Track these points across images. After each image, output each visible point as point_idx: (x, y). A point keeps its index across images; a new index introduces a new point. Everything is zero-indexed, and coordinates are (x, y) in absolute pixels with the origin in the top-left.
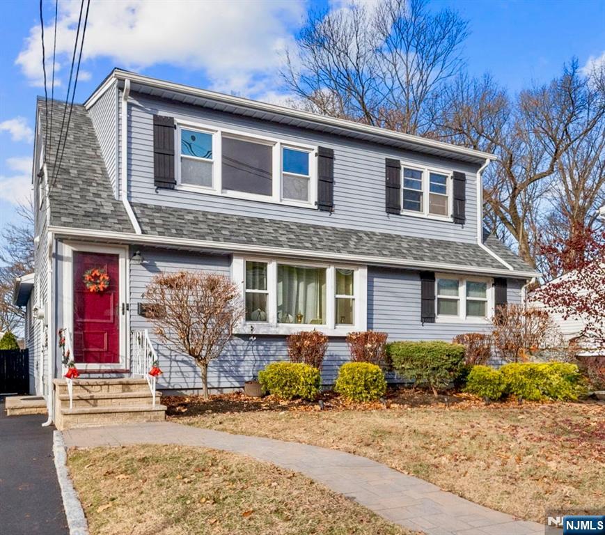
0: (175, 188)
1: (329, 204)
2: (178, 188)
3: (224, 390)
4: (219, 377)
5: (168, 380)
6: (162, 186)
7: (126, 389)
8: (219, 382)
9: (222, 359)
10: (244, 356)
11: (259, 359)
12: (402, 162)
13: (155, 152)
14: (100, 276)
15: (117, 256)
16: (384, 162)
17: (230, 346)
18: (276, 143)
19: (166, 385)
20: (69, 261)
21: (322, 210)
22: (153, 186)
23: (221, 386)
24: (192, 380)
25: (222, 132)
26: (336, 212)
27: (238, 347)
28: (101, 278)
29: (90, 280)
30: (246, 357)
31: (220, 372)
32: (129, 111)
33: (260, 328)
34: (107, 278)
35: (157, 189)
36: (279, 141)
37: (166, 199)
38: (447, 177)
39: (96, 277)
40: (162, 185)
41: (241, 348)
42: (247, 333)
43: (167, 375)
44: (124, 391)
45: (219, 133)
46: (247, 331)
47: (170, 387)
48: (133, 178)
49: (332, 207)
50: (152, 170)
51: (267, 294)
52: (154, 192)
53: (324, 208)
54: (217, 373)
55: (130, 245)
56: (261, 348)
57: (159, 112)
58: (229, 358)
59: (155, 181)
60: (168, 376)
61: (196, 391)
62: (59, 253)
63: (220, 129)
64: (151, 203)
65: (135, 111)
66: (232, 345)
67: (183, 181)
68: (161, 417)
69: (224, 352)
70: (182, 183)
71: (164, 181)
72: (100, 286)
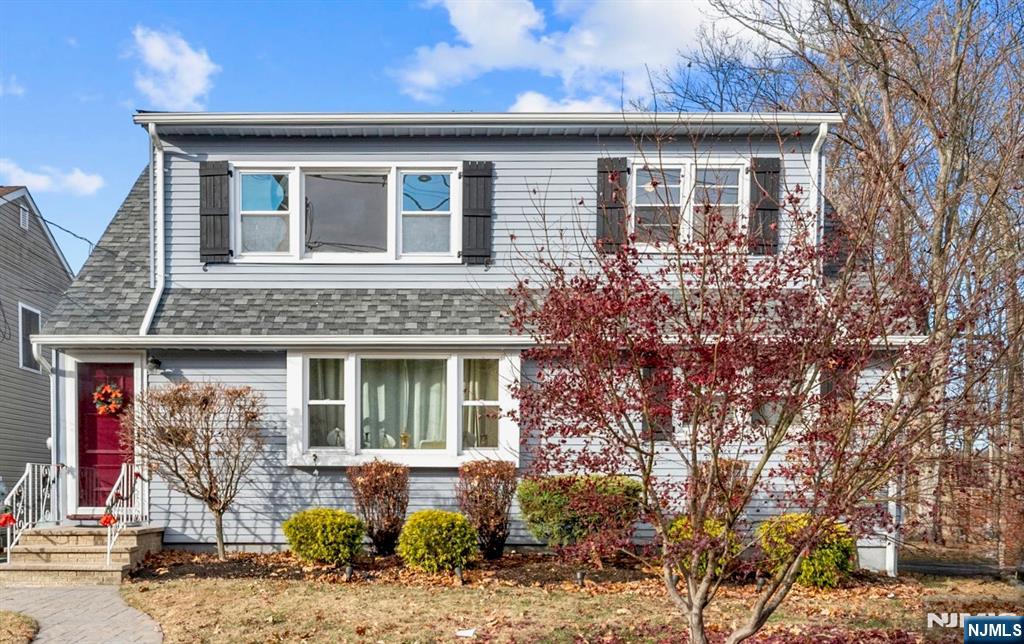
0: (231, 261)
1: (482, 253)
2: (235, 261)
3: (283, 546)
4: (274, 528)
5: (199, 530)
6: (212, 261)
7: (99, 542)
8: (274, 535)
9: (278, 502)
10: (312, 498)
11: (335, 503)
12: (631, 160)
13: (201, 215)
14: (111, 394)
15: (131, 366)
16: (595, 165)
17: (291, 484)
18: (390, 168)
19: (195, 538)
20: (71, 377)
21: (470, 264)
22: (198, 262)
23: (276, 541)
24: (233, 531)
25: (301, 168)
26: (498, 263)
27: (302, 486)
28: (113, 396)
29: (99, 399)
30: (316, 500)
31: (275, 520)
32: (167, 163)
33: (329, 457)
34: (119, 395)
35: (206, 265)
36: (394, 165)
37: (219, 278)
38: (738, 170)
39: (107, 395)
40: (211, 259)
41: (307, 486)
42: (308, 464)
43: (197, 524)
44: (96, 544)
45: (297, 170)
46: (308, 461)
47: (202, 541)
48: (173, 256)
49: (489, 256)
50: (198, 240)
51: (344, 406)
52: (200, 270)
53: (474, 260)
54: (271, 522)
55: (148, 350)
56: (339, 486)
57: (210, 156)
58: (289, 501)
59: (202, 255)
60: (200, 525)
61: (241, 547)
62: (61, 368)
63: (298, 165)
64: (196, 286)
65: (176, 163)
66: (293, 483)
67: (245, 248)
68: (116, 579)
69: (281, 492)
70: (243, 251)
71: (216, 252)
72: (110, 406)
